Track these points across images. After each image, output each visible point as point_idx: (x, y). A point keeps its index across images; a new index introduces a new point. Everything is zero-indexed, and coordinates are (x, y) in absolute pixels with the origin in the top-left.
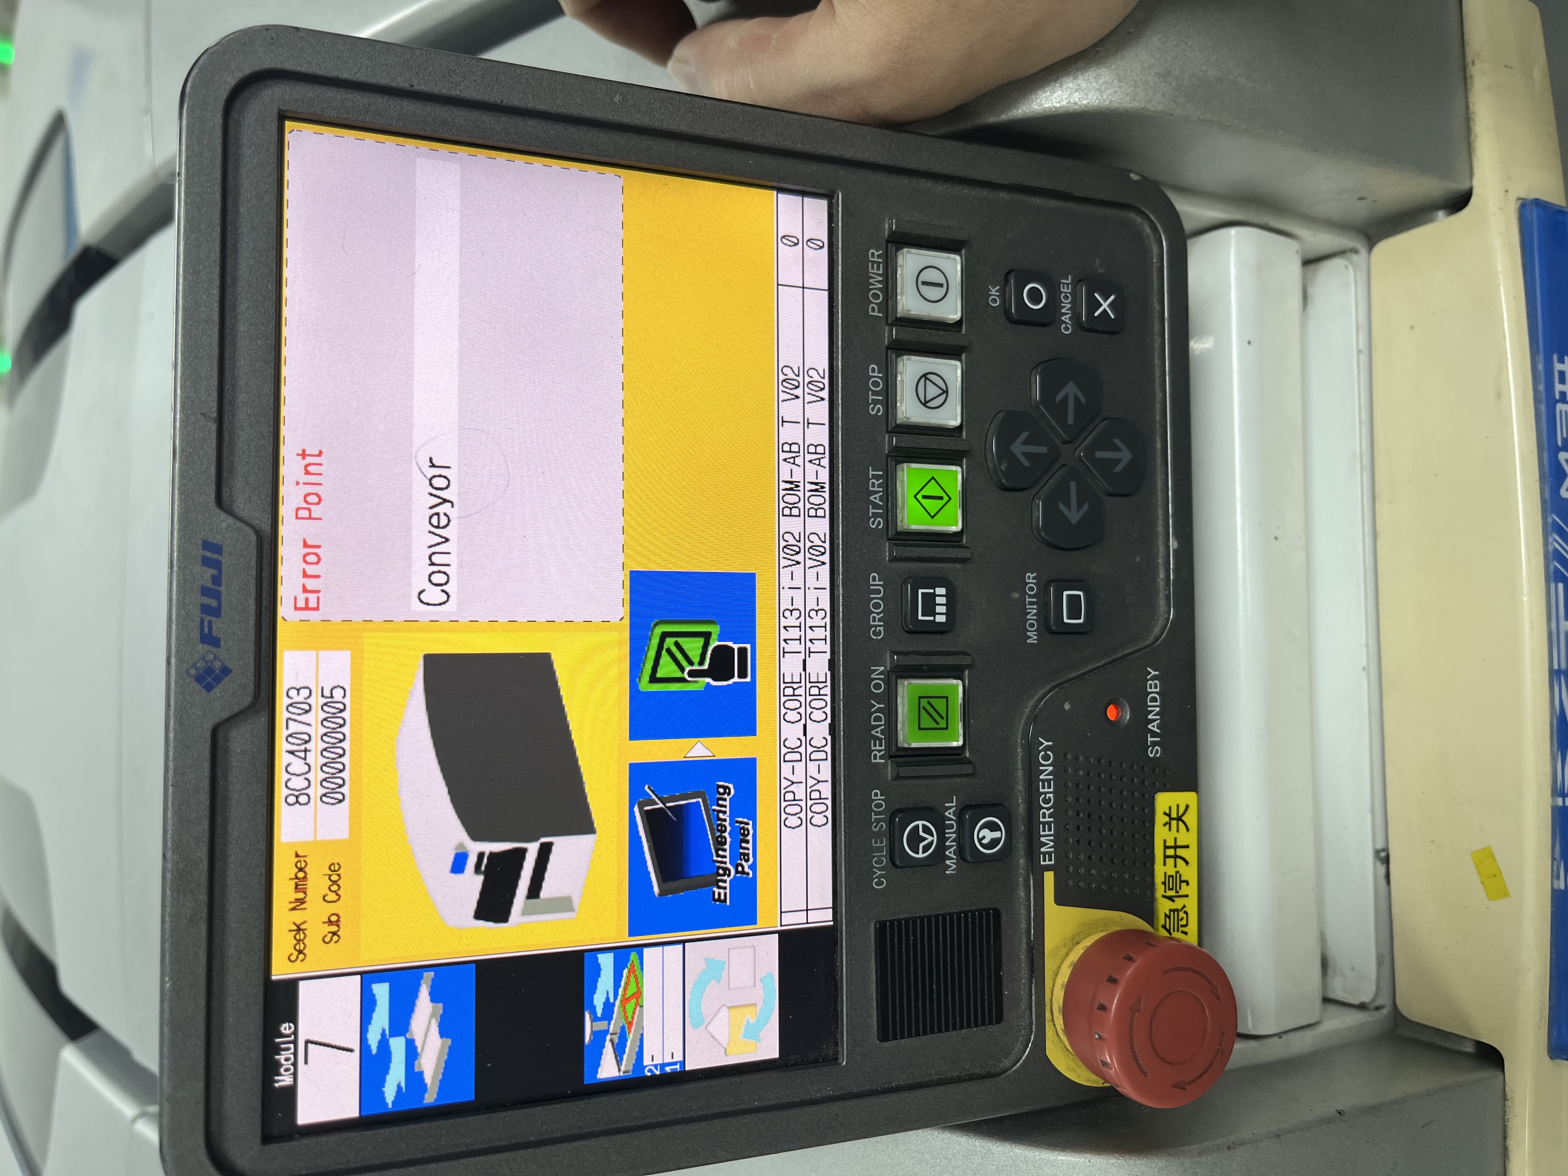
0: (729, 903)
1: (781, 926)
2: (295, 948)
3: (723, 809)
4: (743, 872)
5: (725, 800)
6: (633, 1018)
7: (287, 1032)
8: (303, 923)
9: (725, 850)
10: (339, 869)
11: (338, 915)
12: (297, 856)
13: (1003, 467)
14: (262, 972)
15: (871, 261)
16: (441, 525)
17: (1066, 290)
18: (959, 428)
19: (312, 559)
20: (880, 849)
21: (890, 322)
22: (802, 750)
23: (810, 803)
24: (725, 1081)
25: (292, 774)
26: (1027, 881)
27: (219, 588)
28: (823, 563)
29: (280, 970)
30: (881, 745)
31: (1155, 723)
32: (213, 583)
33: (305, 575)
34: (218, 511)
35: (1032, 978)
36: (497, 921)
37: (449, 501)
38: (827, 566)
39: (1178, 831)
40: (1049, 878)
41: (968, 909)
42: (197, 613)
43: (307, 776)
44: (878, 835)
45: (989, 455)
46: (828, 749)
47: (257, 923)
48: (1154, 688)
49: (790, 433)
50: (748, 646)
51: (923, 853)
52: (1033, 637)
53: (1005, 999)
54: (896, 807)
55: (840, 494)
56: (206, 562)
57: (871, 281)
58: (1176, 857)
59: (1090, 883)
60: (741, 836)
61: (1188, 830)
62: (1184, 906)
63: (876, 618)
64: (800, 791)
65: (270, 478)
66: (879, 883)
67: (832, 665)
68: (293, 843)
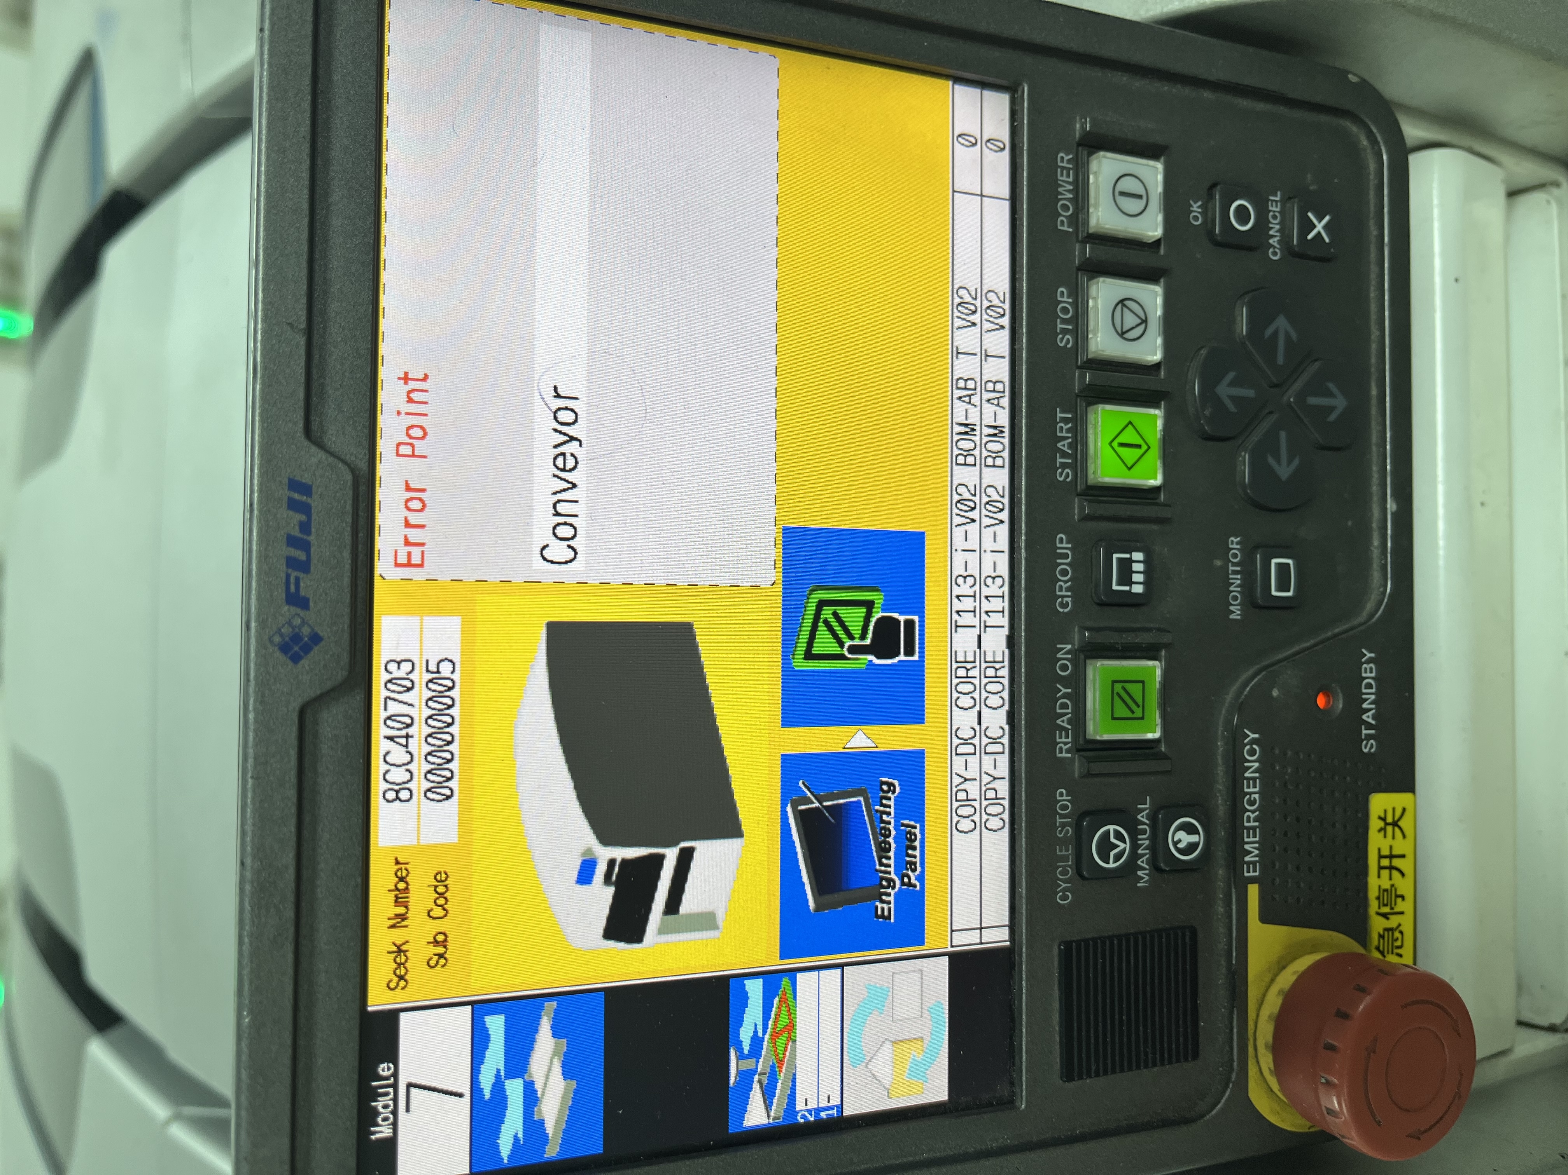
0: (892, 920)
1: (952, 946)
2: (395, 973)
3: (887, 809)
4: (910, 884)
5: (889, 799)
6: (784, 1055)
7: (386, 1074)
8: (404, 944)
9: (889, 858)
10: (446, 879)
11: (445, 934)
12: (397, 862)
13: (1207, 412)
14: (357, 1001)
15: (1060, 167)
16: (568, 468)
17: (1275, 208)
18: (1157, 366)
19: (415, 505)
20: (1065, 858)
21: (1080, 239)
22: (976, 741)
23: (985, 803)
24: (890, 1129)
25: (391, 765)
26: (1228, 896)
27: (308, 538)
28: (1002, 522)
29: (378, 1000)
30: (1067, 737)
31: (1370, 713)
32: (301, 531)
33: (408, 525)
34: (306, 443)
35: (1233, 1007)
36: (629, 940)
37: (576, 439)
38: (1007, 525)
39: (1393, 838)
40: (1253, 891)
41: (1161, 926)
42: (282, 567)
43: (409, 767)
44: (1064, 842)
45: (1192, 398)
46: (1006, 740)
47: (352, 944)
48: (1369, 672)
49: (966, 367)
50: (916, 618)
51: (1115, 862)
52: (1236, 612)
53: (1201, 1032)
54: (1084, 809)
55: (1023, 440)
56: (293, 505)
57: (1060, 189)
58: (1391, 868)
59: (1298, 899)
60: (908, 841)
61: (1404, 836)
62: (1400, 925)
63: (1063, 587)
64: (973, 790)
65: (368, 406)
66: (1064, 898)
67: (1011, 642)
68: (393, 848)
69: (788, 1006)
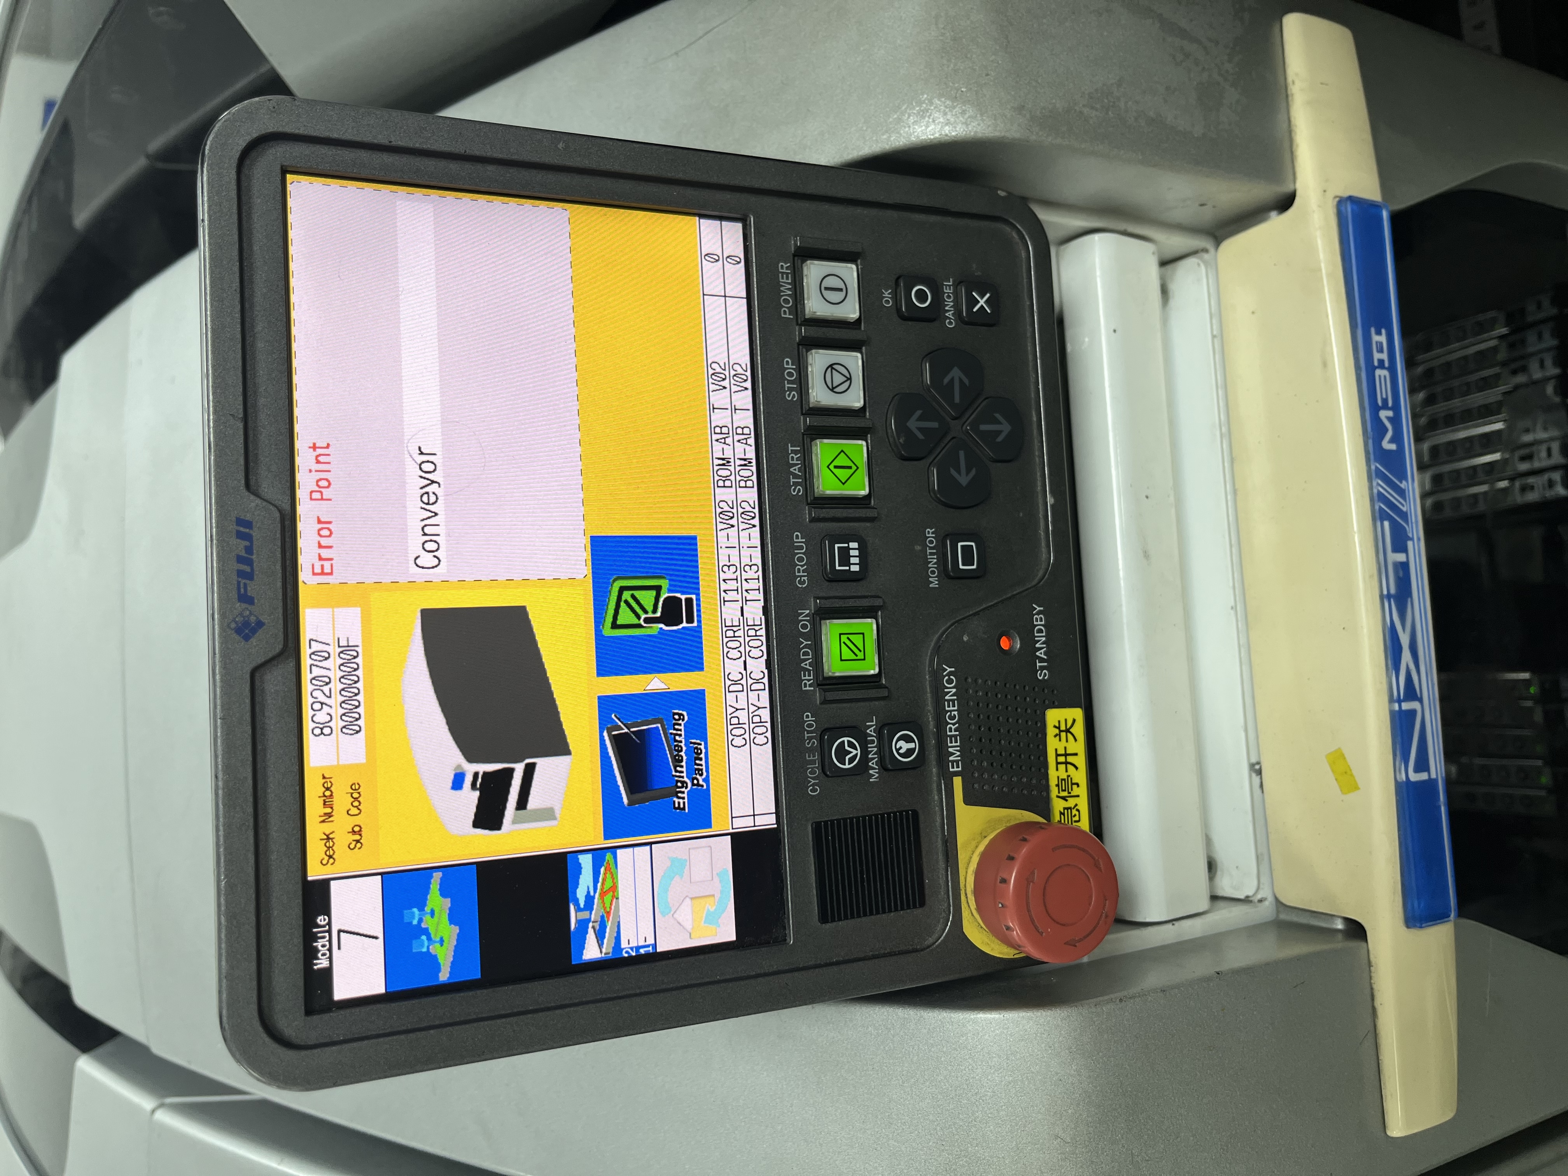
0: (687, 811)
1: (733, 829)
2: (326, 854)
3: (679, 732)
4: (698, 785)
5: (680, 725)
6: (610, 908)
7: (323, 923)
8: (331, 833)
9: (682, 767)
10: (359, 788)
11: (360, 826)
12: (324, 777)
13: (901, 441)
14: (300, 872)
15: (781, 272)
16: (431, 502)
17: (948, 290)
18: (863, 409)
19: (325, 532)
20: (814, 762)
21: (799, 322)
22: (743, 682)
23: (752, 726)
24: (691, 959)
25: (317, 711)
26: (939, 786)
27: (251, 557)
28: (754, 526)
29: (315, 873)
30: (809, 676)
31: (1042, 651)
32: (246, 553)
33: (320, 546)
34: (247, 493)
35: (948, 867)
36: (492, 828)
37: (436, 482)
38: (758, 528)
39: (1067, 741)
40: (958, 782)
41: (890, 810)
42: (235, 577)
44: (811, 750)
45: (889, 431)
46: (766, 680)
47: (295, 832)
48: (1039, 621)
49: (720, 418)
50: (694, 597)
51: (849, 764)
52: (934, 582)
53: (926, 887)
54: (826, 726)
55: (765, 467)
56: (240, 535)
57: (782, 289)
58: (1066, 763)
59: (993, 786)
60: (695, 754)
61: (1076, 740)
62: (1076, 805)
63: (800, 569)
64: (743, 716)
65: (288, 467)
66: (814, 790)
67: (766, 610)
68: (322, 768)
69: (611, 873)
